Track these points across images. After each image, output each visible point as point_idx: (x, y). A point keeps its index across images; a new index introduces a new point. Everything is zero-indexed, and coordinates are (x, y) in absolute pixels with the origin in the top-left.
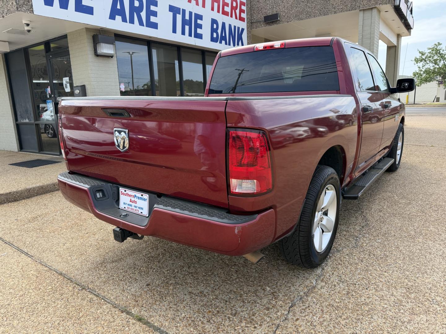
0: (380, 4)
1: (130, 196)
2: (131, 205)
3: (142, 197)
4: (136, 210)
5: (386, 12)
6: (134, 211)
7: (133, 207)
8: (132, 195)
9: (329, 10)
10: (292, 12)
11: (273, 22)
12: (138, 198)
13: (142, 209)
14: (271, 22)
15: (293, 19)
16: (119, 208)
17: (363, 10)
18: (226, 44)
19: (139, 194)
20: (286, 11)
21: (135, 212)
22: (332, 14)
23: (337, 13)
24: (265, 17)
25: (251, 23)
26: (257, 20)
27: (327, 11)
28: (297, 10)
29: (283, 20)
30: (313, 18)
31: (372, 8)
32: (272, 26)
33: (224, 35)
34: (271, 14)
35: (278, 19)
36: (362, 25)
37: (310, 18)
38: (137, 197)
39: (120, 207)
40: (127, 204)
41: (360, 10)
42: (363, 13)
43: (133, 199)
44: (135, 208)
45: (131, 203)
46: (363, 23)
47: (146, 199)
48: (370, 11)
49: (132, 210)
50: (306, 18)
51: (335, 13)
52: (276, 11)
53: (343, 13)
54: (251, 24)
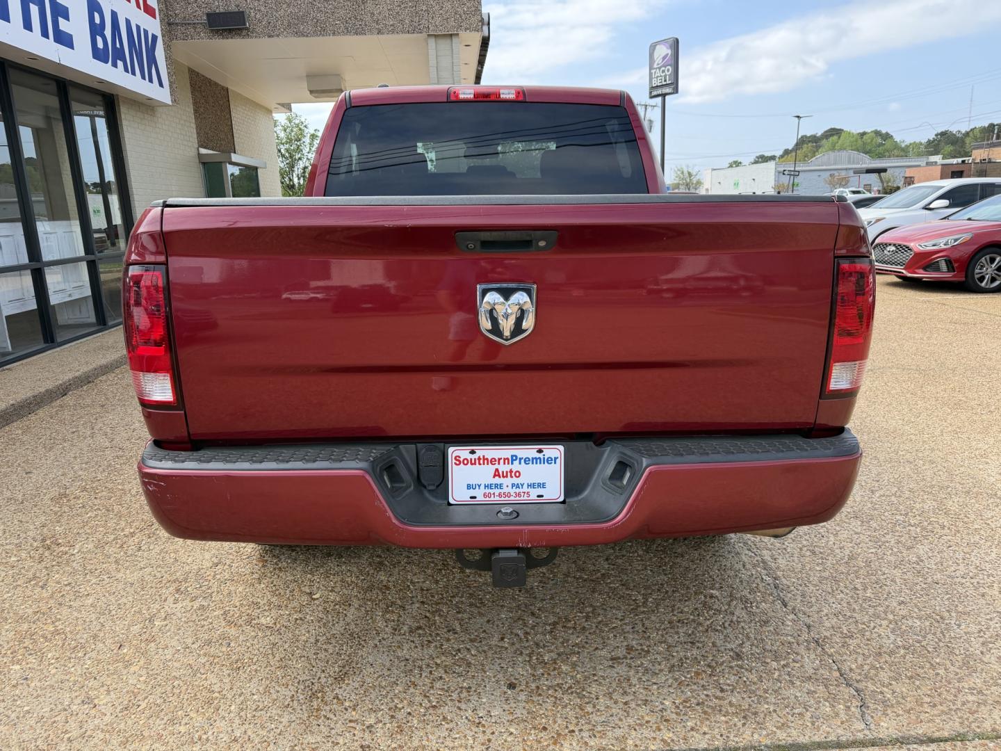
0: (466, 29)
1: (493, 461)
2: (500, 486)
3: (541, 455)
4: (518, 495)
5: (466, 46)
6: (512, 498)
7: (505, 490)
8: (499, 459)
9: (366, 25)
10: (280, 15)
11: (230, 30)
12: (525, 461)
13: (542, 485)
14: (225, 30)
15: (282, 30)
16: (450, 504)
17: (435, 35)
18: (126, 70)
19: (529, 451)
20: (263, 9)
21: (518, 498)
22: (372, 34)
23: (383, 34)
24: (208, 15)
25: (169, 24)
26: (185, 18)
27: (360, 25)
28: (291, 12)
29: (259, 29)
30: (331, 37)
31: (451, 35)
32: (230, 40)
33: (118, 46)
34: (222, 11)
35: (245, 25)
36: (436, 65)
37: (323, 35)
38: (520, 459)
39: (451, 501)
40: (482, 487)
41: (428, 35)
42: (436, 44)
43: (503, 468)
44: (513, 491)
45: (498, 480)
46: (437, 63)
47: (556, 458)
48: (448, 41)
49: (503, 499)
50: (315, 34)
51: (379, 32)
52: (238, 6)
53: (395, 36)
54: (170, 26)
